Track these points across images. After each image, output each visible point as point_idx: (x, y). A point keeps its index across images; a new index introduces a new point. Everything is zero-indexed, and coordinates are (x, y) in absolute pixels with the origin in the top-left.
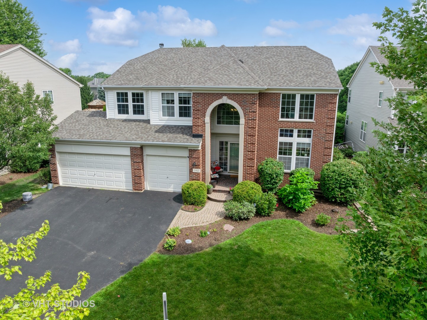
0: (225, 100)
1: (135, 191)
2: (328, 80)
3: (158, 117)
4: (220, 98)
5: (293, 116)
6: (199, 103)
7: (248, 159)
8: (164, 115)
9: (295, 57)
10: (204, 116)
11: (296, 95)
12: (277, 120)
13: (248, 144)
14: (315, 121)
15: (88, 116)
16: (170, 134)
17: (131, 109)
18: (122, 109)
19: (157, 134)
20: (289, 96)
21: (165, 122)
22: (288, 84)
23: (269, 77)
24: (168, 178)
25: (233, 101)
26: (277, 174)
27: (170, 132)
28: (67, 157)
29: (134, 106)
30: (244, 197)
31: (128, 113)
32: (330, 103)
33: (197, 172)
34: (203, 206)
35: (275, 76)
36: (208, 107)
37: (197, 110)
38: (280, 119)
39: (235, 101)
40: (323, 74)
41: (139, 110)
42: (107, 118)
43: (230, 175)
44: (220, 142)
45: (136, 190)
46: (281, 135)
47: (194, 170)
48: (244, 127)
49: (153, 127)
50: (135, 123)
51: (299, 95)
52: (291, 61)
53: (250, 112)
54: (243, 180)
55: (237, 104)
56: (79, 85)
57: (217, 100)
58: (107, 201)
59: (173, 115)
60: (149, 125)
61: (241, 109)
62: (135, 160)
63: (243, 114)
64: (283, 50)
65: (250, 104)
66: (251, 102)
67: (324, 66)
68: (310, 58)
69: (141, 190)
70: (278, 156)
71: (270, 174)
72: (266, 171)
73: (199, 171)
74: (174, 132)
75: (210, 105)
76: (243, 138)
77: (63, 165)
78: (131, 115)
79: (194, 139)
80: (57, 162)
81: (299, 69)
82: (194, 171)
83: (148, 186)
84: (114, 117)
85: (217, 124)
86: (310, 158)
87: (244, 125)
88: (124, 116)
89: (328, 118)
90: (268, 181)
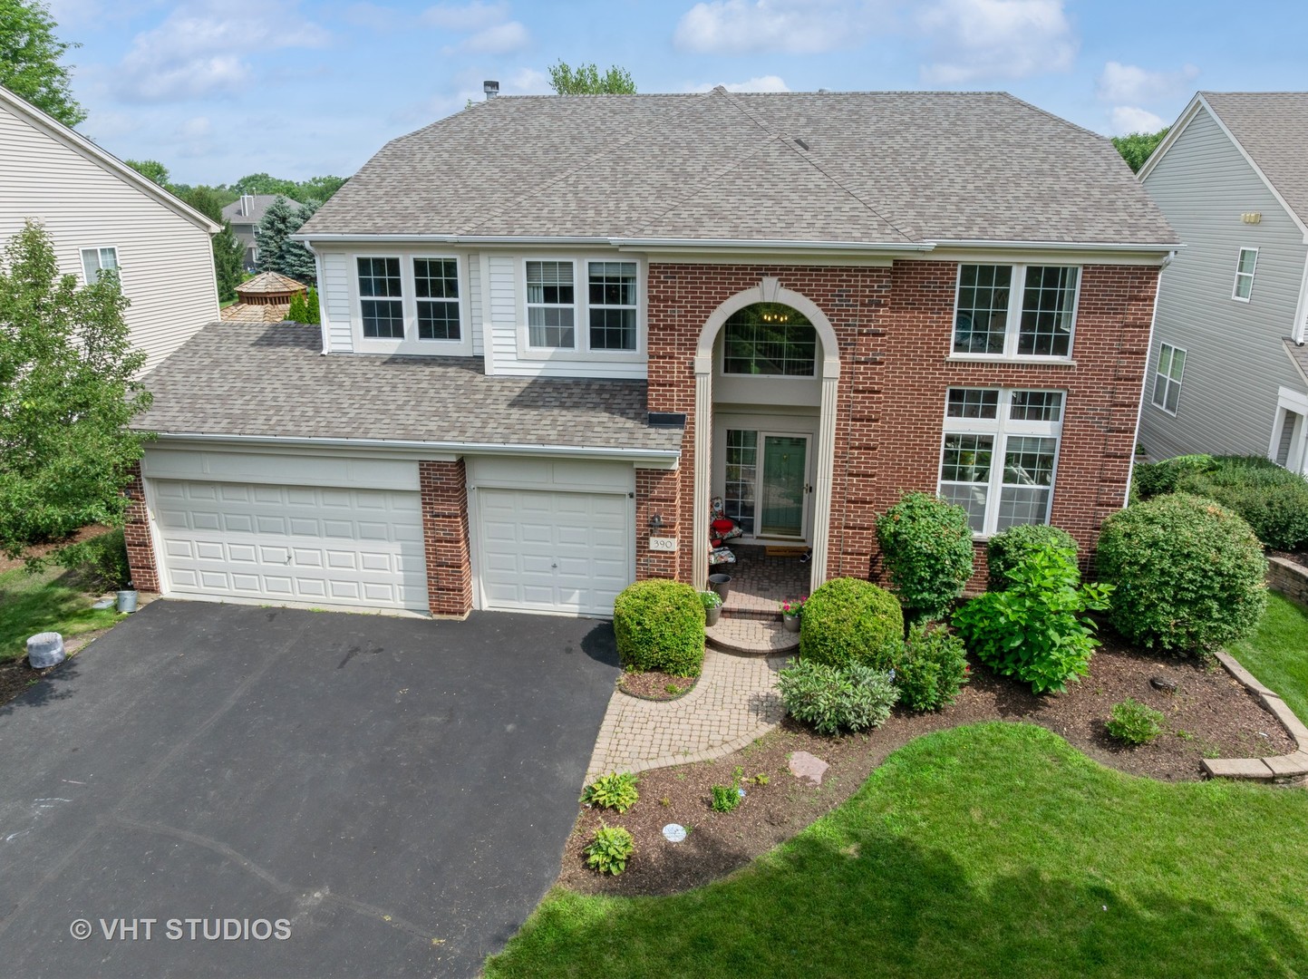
0: (770, 291)
1: (437, 617)
2: (1123, 215)
3: (513, 349)
4: (752, 283)
5: (997, 346)
6: (673, 301)
7: (848, 502)
8: (534, 343)
9: (979, 131)
10: (693, 348)
11: (1011, 267)
12: (941, 360)
13: (851, 448)
14: (1075, 363)
15: (252, 345)
16: (564, 412)
17: (410, 321)
18: (381, 320)
19: (515, 413)
20: (986, 271)
21: (542, 365)
22: (983, 230)
23: (910, 205)
24: (555, 566)
25: (799, 295)
26: (955, 554)
27: (562, 406)
28: (186, 496)
29: (423, 309)
30: (849, 645)
31: (399, 332)
32: (1131, 298)
33: (665, 549)
34: (695, 676)
35: (929, 198)
36: (707, 317)
37: (665, 328)
38: (954, 355)
39: (806, 295)
40: (1096, 193)
41: (440, 322)
42: (325, 352)
43: (763, 548)
44: (729, 431)
45: (441, 612)
46: (956, 412)
47: (655, 543)
48: (836, 389)
49: (497, 387)
50: (428, 370)
51: (1024, 270)
52: (971, 147)
53: (861, 334)
55: (813, 304)
56: (208, 227)
57: (742, 289)
58: (344, 662)
59: (568, 341)
60: (480, 378)
61: (829, 324)
62: (439, 509)
63: (836, 342)
64: (929, 104)
65: (863, 304)
66: (867, 296)
67: (1090, 165)
68: (1034, 137)
69: (462, 613)
70: (940, 482)
71: (929, 556)
72: (918, 545)
73: (672, 544)
74: (576, 406)
75: (715, 308)
76: (834, 427)
77: (171, 524)
78: (411, 341)
79: (652, 430)
80: (150, 515)
81: (1009, 174)
82: (653, 547)
83: (483, 597)
84: (348, 348)
85: (726, 371)
86: (1051, 488)
87: (836, 383)
88: (388, 346)
89: (1122, 353)
90: (922, 580)
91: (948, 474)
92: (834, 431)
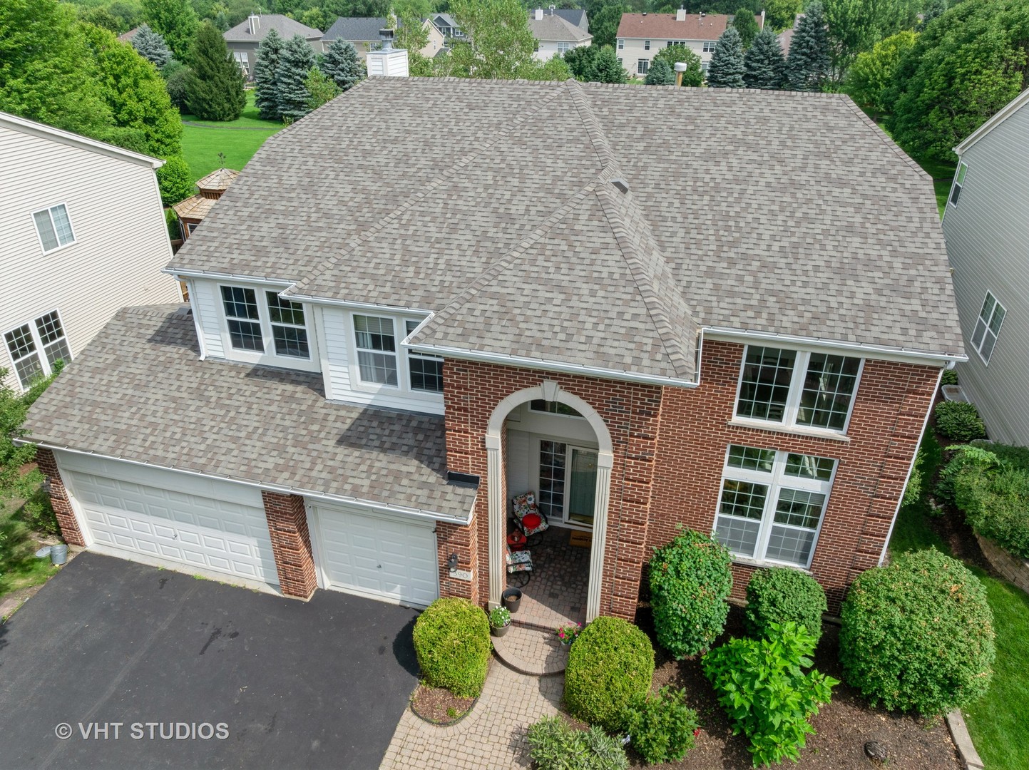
0: (550, 392)
1: (288, 596)
2: (916, 304)
3: (348, 382)
4: (535, 383)
5: (777, 415)
6: (466, 389)
7: (619, 559)
8: (364, 377)
9: (806, 157)
10: (484, 427)
12: (724, 423)
13: (622, 521)
14: (848, 439)
15: (150, 341)
16: (382, 456)
17: (268, 339)
18: (245, 336)
19: (341, 450)
21: (372, 397)
23: (710, 272)
24: (380, 567)
25: (577, 398)
26: (707, 617)
27: (382, 449)
28: (95, 484)
29: (277, 331)
30: (598, 700)
31: (260, 347)
32: (909, 392)
33: (462, 578)
34: (475, 697)
35: (731, 262)
36: (496, 405)
37: (459, 409)
38: (737, 420)
39: (583, 399)
40: (898, 264)
41: (293, 342)
42: (202, 358)
44: (542, 441)
45: (289, 594)
46: (733, 462)
47: (456, 574)
48: (610, 475)
49: (333, 414)
50: (281, 387)
51: (808, 356)
52: (792, 182)
53: (632, 435)
54: (601, 614)
55: (590, 407)
57: (526, 387)
58: (206, 647)
59: (392, 380)
60: (322, 398)
61: (604, 424)
62: (280, 525)
63: (610, 439)
64: (767, 112)
65: (634, 412)
66: (638, 407)
67: (902, 220)
68: (857, 169)
69: (306, 597)
70: (718, 515)
71: (683, 619)
72: (675, 605)
73: (470, 576)
74: (393, 448)
75: (502, 398)
76: (607, 503)
77: (88, 499)
78: (268, 356)
79: (450, 488)
80: (69, 494)
81: (818, 228)
82: (452, 575)
83: (325, 580)
84: (221, 355)
85: (532, 409)
86: (817, 532)
87: (610, 471)
88: (251, 357)
89: (894, 436)
90: (675, 634)
91: (726, 509)
92: (607, 507)
